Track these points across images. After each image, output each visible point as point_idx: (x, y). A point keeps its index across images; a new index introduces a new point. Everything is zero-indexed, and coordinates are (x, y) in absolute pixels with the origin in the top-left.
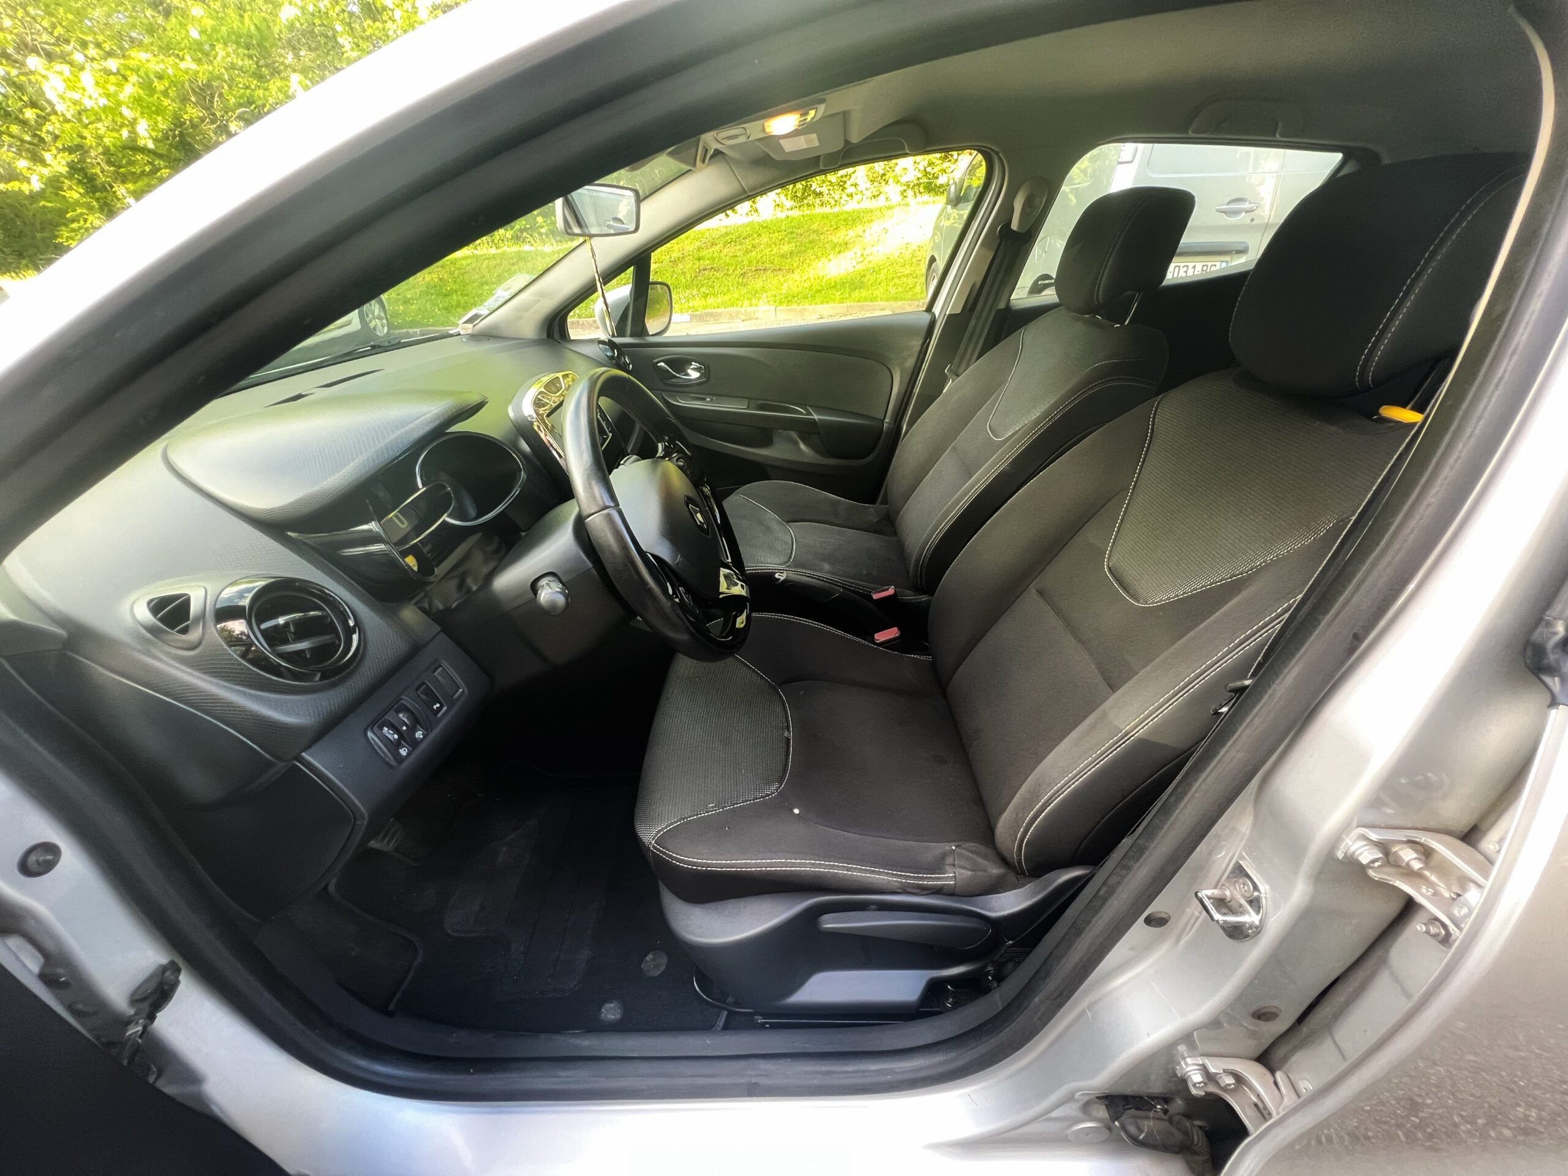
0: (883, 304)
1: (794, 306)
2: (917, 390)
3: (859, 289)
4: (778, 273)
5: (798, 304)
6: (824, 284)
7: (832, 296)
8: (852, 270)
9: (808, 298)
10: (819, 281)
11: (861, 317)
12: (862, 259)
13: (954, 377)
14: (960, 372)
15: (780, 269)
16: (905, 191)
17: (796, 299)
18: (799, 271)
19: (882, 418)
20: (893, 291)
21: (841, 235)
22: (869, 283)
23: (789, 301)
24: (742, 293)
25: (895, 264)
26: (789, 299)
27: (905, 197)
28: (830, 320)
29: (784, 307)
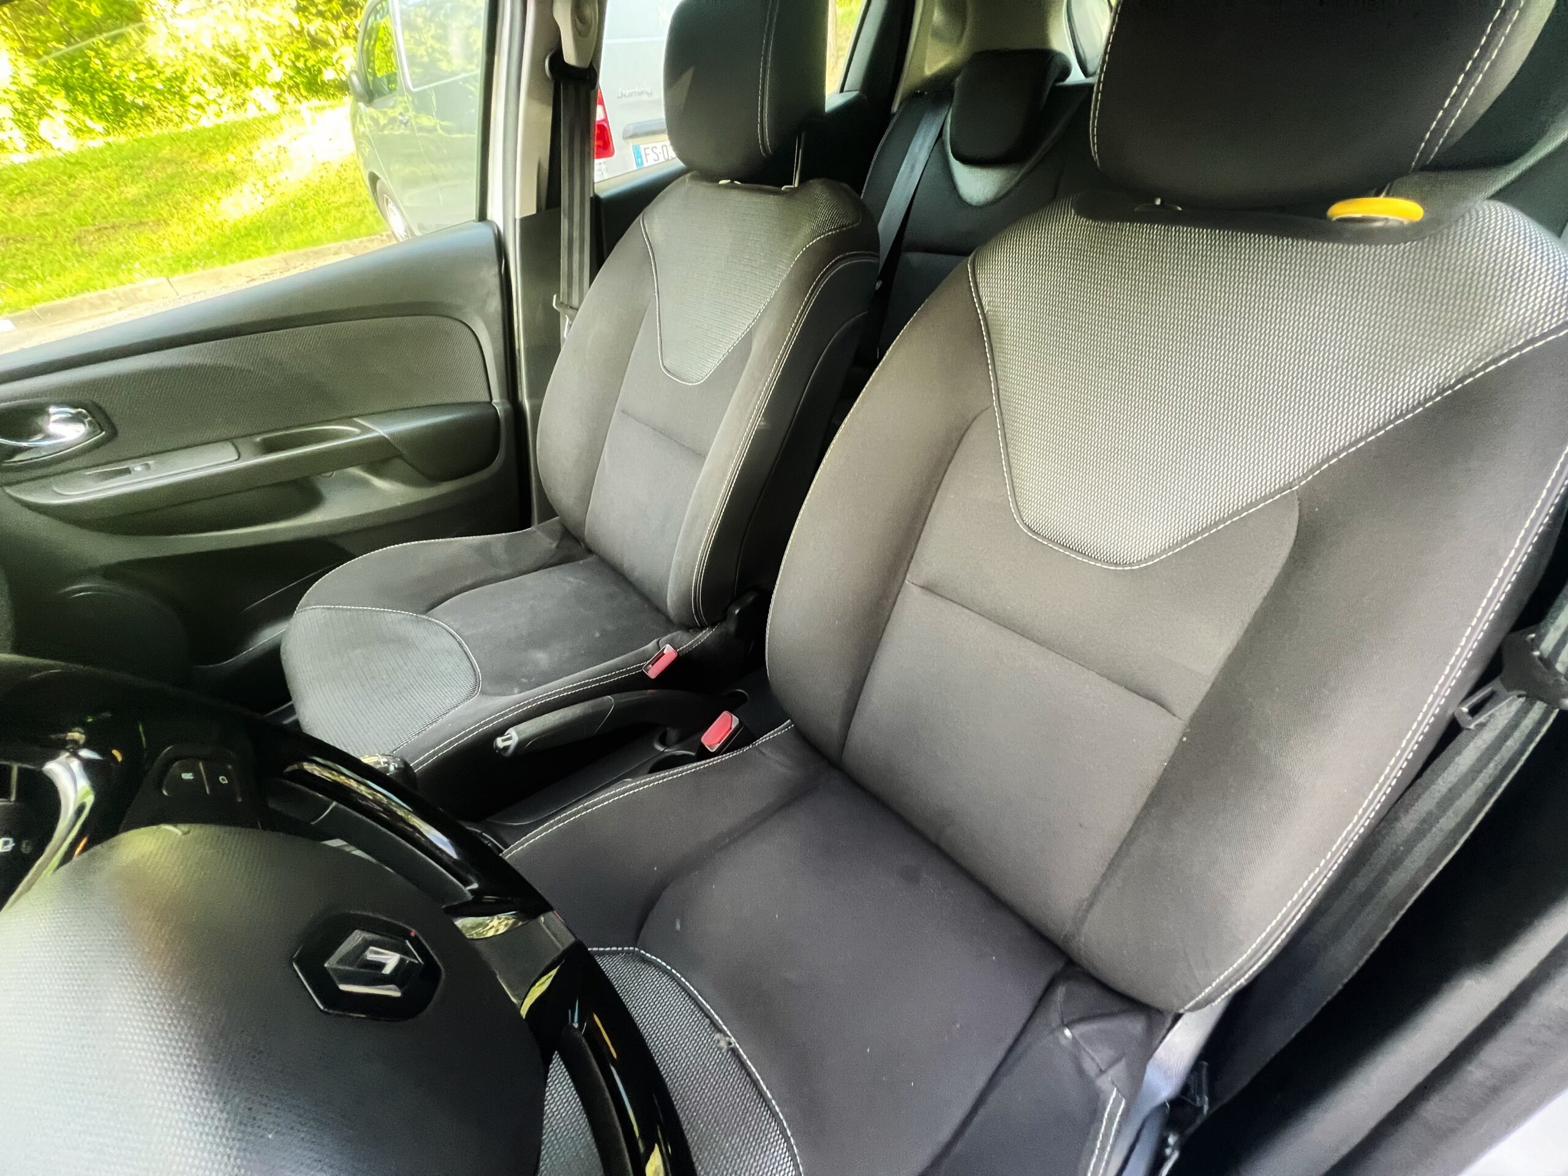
0: (334, 245)
1: (198, 272)
2: (521, 343)
3: (288, 231)
4: (142, 228)
5: (204, 268)
6: (228, 232)
7: (252, 248)
8: (263, 208)
9: (213, 256)
10: (217, 230)
11: (311, 268)
12: (268, 193)
13: (570, 311)
14: (575, 302)
15: (141, 223)
16: (280, 95)
17: (194, 261)
18: (175, 220)
19: (488, 399)
20: (339, 227)
21: (217, 162)
22: (298, 221)
23: (185, 267)
24: (94, 268)
25: (321, 192)
26: (185, 262)
27: (284, 103)
28: (267, 280)
29: (180, 276)
